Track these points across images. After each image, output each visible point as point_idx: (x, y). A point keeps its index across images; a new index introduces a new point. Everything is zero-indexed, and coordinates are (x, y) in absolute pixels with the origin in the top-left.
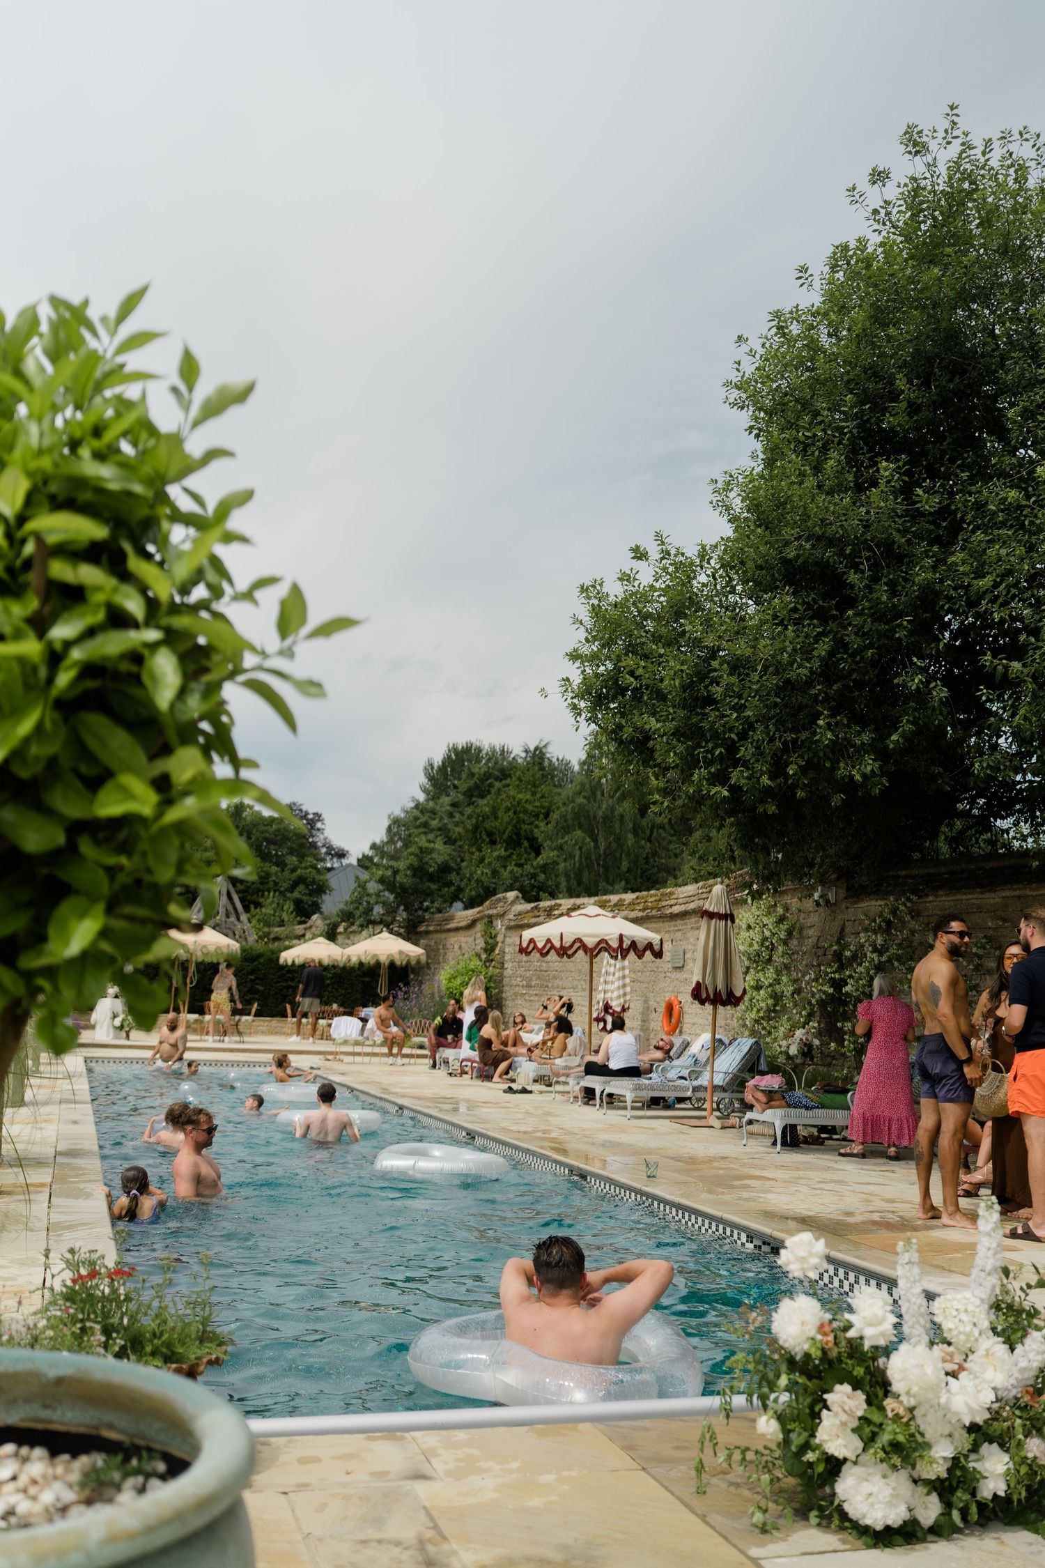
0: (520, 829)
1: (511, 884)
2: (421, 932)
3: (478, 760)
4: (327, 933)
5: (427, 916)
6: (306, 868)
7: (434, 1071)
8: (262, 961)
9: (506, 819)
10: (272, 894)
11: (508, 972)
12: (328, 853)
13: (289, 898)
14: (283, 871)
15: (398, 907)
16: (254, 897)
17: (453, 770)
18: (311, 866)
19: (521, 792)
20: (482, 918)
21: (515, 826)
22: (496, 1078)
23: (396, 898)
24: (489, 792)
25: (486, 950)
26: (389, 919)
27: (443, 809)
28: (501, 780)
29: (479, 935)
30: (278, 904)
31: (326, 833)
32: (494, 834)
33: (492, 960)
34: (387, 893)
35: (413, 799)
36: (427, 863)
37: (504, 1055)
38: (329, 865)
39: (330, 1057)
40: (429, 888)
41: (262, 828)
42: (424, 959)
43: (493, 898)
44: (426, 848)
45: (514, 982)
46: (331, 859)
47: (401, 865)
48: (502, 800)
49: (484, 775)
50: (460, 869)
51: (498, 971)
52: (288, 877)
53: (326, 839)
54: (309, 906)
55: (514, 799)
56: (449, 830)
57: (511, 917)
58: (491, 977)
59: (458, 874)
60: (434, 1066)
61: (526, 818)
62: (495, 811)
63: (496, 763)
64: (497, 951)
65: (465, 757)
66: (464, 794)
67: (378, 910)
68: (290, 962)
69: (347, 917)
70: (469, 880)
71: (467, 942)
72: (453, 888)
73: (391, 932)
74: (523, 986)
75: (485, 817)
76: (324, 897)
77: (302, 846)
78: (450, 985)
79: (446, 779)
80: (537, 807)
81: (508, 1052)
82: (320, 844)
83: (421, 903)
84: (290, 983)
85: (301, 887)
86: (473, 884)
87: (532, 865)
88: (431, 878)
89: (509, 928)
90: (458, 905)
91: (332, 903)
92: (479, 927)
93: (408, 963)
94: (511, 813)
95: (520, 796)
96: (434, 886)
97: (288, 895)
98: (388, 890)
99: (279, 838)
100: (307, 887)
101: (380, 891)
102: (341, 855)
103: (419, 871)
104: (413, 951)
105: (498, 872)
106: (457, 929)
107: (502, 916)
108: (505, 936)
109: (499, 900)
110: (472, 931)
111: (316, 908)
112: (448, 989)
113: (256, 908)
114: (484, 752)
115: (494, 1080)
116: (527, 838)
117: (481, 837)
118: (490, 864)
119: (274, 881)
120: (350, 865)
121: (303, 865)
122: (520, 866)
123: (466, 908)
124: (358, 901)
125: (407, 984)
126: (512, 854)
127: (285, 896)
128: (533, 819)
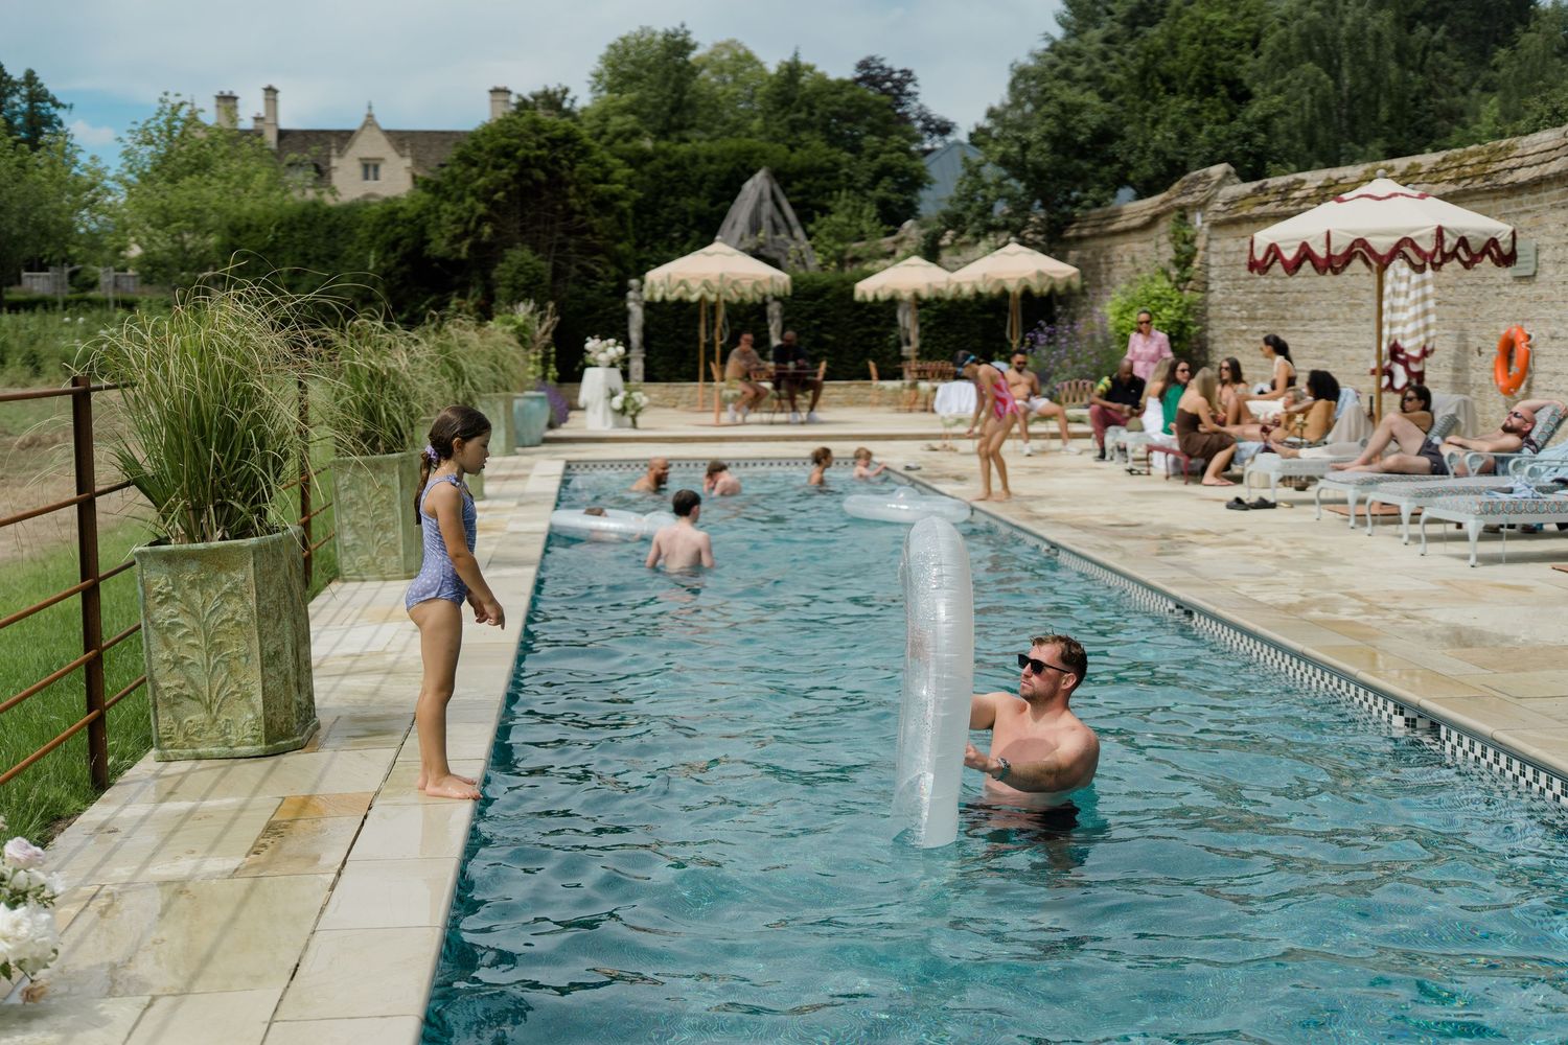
0: (1213, 68)
1: (1212, 153)
2: (1069, 239)
4: (925, 248)
5: (1078, 212)
6: (892, 152)
7: (1102, 464)
8: (829, 296)
9: (1192, 54)
10: (844, 193)
11: (1216, 297)
12: (925, 128)
13: (870, 198)
14: (859, 158)
15: (1032, 201)
16: (819, 200)
18: (900, 149)
19: (1212, 10)
20: (1167, 212)
21: (1204, 64)
22: (1209, 477)
23: (1027, 188)
24: (1162, 14)
25: (1177, 263)
26: (1018, 221)
27: (1092, 48)
29: (1164, 239)
30: (854, 208)
32: (1174, 78)
33: (1189, 279)
34: (1013, 182)
35: (1047, 37)
36: (1073, 129)
37: (1221, 440)
38: (926, 146)
39: (937, 444)
40: (1079, 168)
41: (828, 98)
42: (1077, 283)
43: (1184, 178)
44: (1072, 104)
45: (1226, 313)
46: (931, 137)
47: (1033, 136)
48: (1184, 25)
51: (1199, 296)
52: (866, 167)
53: (921, 107)
54: (900, 208)
55: (1202, 21)
56: (1104, 79)
57: (1219, 206)
58: (1188, 306)
59: (1123, 143)
60: (1102, 456)
61: (1222, 50)
62: (1173, 41)
64: (1196, 265)
66: (1123, 22)
68: (870, 298)
69: (954, 221)
70: (1143, 151)
71: (1143, 251)
72: (1117, 166)
73: (1022, 244)
74: (1241, 319)
75: (1159, 54)
76: (920, 193)
77: (886, 120)
78: (1123, 322)
80: (1238, 31)
81: (1229, 435)
82: (912, 116)
83: (1068, 193)
84: (873, 328)
85: (887, 181)
86: (1150, 157)
87: (1244, 121)
88: (1082, 152)
89: (1216, 225)
90: (1126, 193)
91: (933, 202)
92: (1165, 226)
93: (1052, 290)
94: (1197, 45)
95: (1212, 16)
96: (1086, 166)
97: (869, 193)
98: (1014, 176)
99: (853, 111)
100: (895, 180)
101: (1003, 179)
102: (945, 129)
103: (1061, 142)
104: (1060, 271)
105: (1188, 135)
106: (1127, 232)
107: (1202, 206)
108: (1209, 239)
109: (1197, 180)
110: (1154, 233)
111: (910, 211)
112: (1118, 329)
115: (1205, 482)
116: (1225, 82)
117: (1153, 85)
118: (1174, 123)
120: (958, 143)
121: (888, 149)
122: (1222, 122)
123: (1139, 197)
124: (968, 198)
125: (1051, 321)
127: (864, 195)
128: (1233, 51)
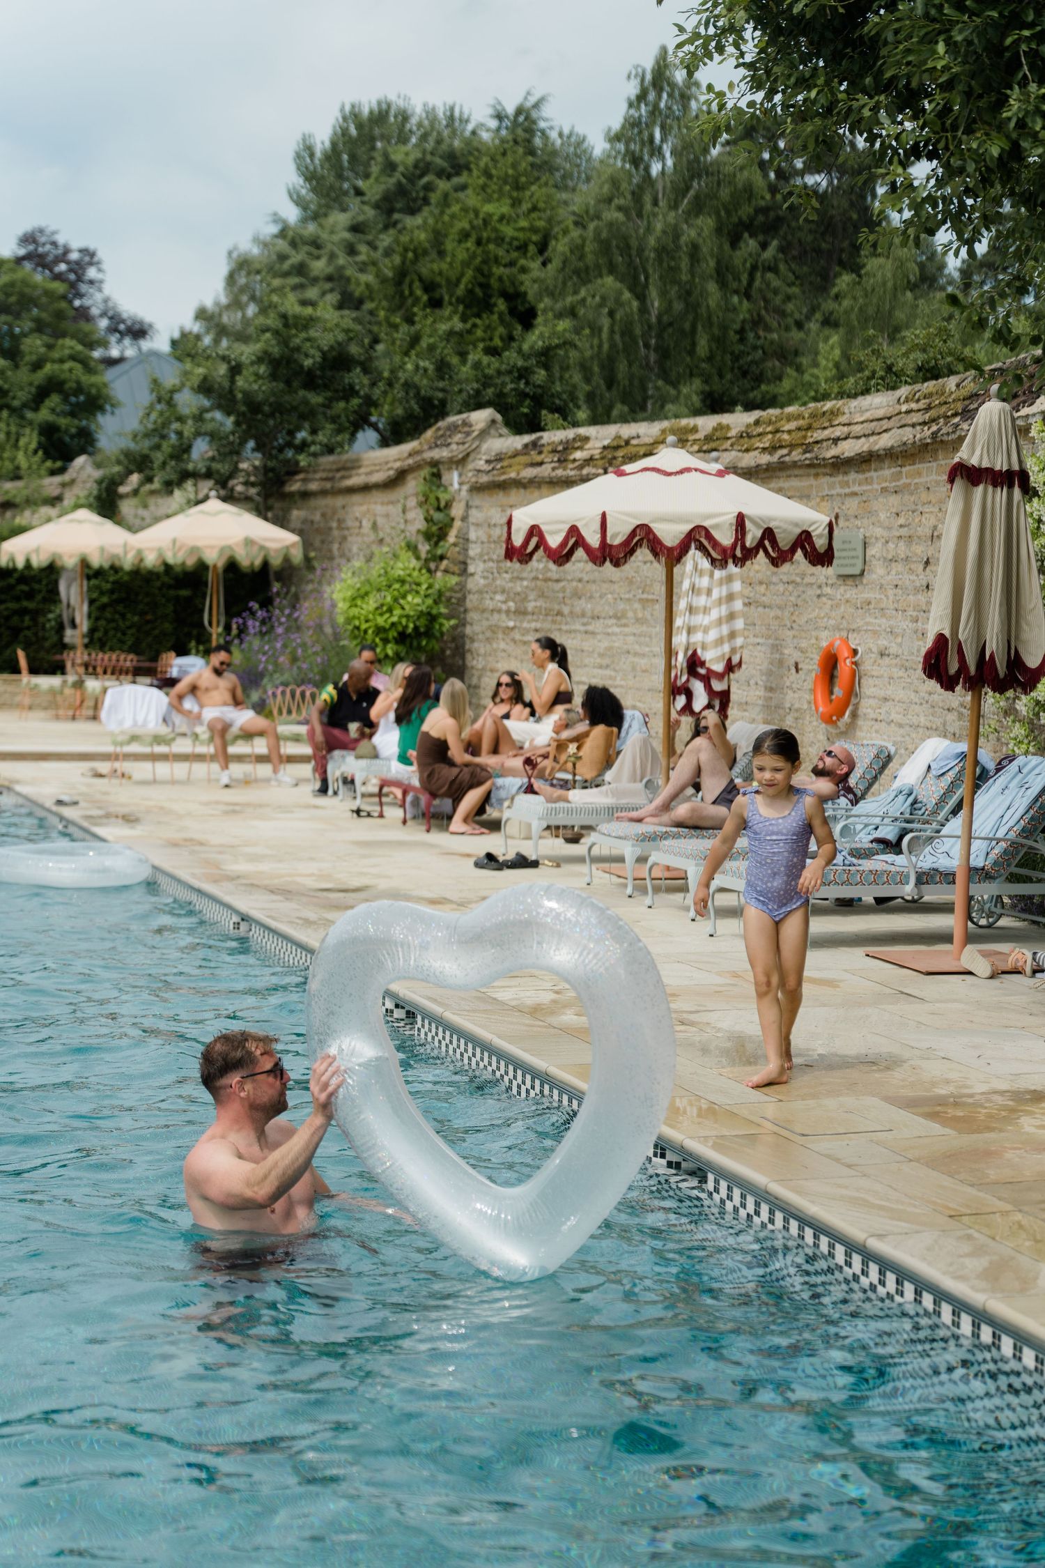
0: (490, 275)
1: (478, 392)
2: (291, 495)
3: (403, 139)
4: (98, 498)
5: (303, 460)
6: (62, 361)
7: (322, 801)
9: (461, 255)
11: (477, 582)
12: (113, 329)
13: (31, 423)
14: (17, 366)
15: (243, 442)
17: (353, 158)
18: (73, 358)
19: (489, 200)
20: (416, 468)
21: (478, 270)
22: (457, 824)
23: (237, 423)
24: (426, 201)
25: (428, 536)
26: (222, 468)
27: (336, 238)
28: (449, 177)
29: (412, 502)
30: (8, 433)
31: (108, 289)
32: (439, 286)
33: (442, 558)
34: (218, 415)
35: (276, 218)
36: (298, 349)
37: (473, 775)
38: (115, 353)
39: (104, 767)
40: (306, 402)
42: (297, 556)
43: (440, 424)
44: (295, 317)
45: (489, 604)
46: (119, 341)
47: (246, 352)
48: (453, 216)
49: (416, 166)
50: (370, 359)
51: (453, 580)
52: (24, 381)
53: (106, 300)
54: (72, 437)
55: (477, 213)
56: (348, 280)
57: (481, 464)
58: (440, 593)
59: (366, 371)
60: (324, 790)
61: (501, 252)
62: (438, 238)
63: (439, 142)
64: (451, 538)
65: (377, 131)
66: (377, 206)
67: (201, 450)
68: (20, 564)
69: (139, 463)
70: (390, 384)
71: (387, 516)
72: (355, 402)
73: (229, 498)
74: (508, 612)
75: (420, 253)
76: (101, 418)
77: (60, 315)
78: (355, 611)
79: (340, 177)
80: (522, 229)
81: (483, 768)
82: (95, 311)
83: (291, 433)
84: (25, 604)
85: (54, 400)
86: (398, 392)
87: (520, 351)
88: (311, 380)
89: (477, 489)
90: (368, 436)
91: (115, 432)
92: (413, 485)
93: (266, 564)
94: (470, 244)
95: (489, 208)
96: (316, 399)
97: (29, 415)
98: (219, 407)
99: (13, 299)
100: (66, 400)
101: (204, 410)
102: (138, 332)
103: (283, 365)
104: (276, 539)
105: (448, 365)
106: (366, 488)
107: (461, 462)
108: (468, 506)
109: (454, 428)
110: (399, 493)
111: (85, 442)
112: (349, 620)
114: (414, 121)
115: (452, 828)
116: (505, 295)
117: (411, 293)
118: (431, 348)
120: (155, 354)
121: (56, 355)
122: (493, 352)
123: (385, 443)
124: (159, 432)
125: (267, 603)
126: (475, 326)
127: (22, 417)
128: (515, 255)
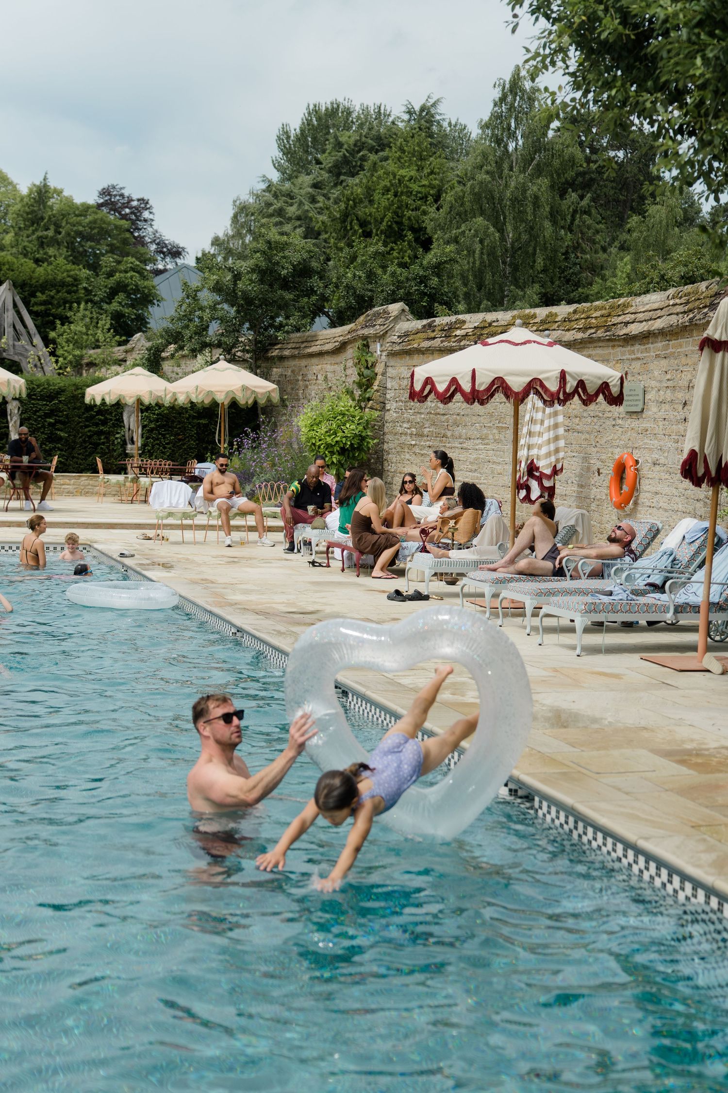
0: (403, 216)
1: (394, 292)
2: (273, 358)
3: (347, 127)
4: (148, 360)
5: (280, 336)
6: (126, 272)
7: (291, 556)
9: (384, 203)
10: (82, 306)
11: (391, 415)
12: (159, 251)
13: (106, 312)
14: (97, 275)
15: (242, 324)
16: (60, 311)
17: (315, 139)
18: (133, 269)
19: (402, 167)
20: (353, 341)
21: (395, 213)
22: (377, 572)
23: (238, 312)
24: (362, 168)
25: (360, 385)
26: (228, 341)
27: (303, 192)
28: (377, 152)
29: (350, 363)
30: (91, 318)
31: (156, 225)
32: (369, 223)
33: (369, 399)
34: (226, 306)
35: (265, 179)
36: (278, 263)
37: (387, 540)
38: (161, 267)
39: (151, 533)
40: (282, 298)
41: (74, 219)
42: (276, 397)
43: (369, 312)
44: (276, 243)
45: (399, 430)
46: (163, 259)
47: (243, 266)
48: (379, 178)
49: (355, 145)
50: (324, 270)
51: (376, 414)
52: (102, 284)
53: (155, 232)
54: (132, 320)
55: (394, 175)
56: (311, 219)
57: (395, 338)
58: (368, 422)
59: (321, 278)
60: (291, 549)
61: (410, 201)
62: (369, 191)
63: (370, 129)
64: (375, 387)
65: (330, 122)
66: (330, 172)
67: (215, 329)
68: (98, 402)
69: (175, 337)
70: (337, 287)
71: (334, 372)
72: (314, 298)
73: (232, 360)
74: (411, 434)
75: (357, 202)
76: (151, 309)
77: (125, 242)
78: (312, 433)
79: (306, 152)
80: (424, 186)
81: (394, 536)
82: (148, 239)
83: (273, 318)
84: (101, 428)
85: (121, 296)
86: (342, 291)
87: (421, 265)
88: (285, 285)
89: (392, 354)
90: (322, 321)
91: (159, 318)
92: (351, 352)
93: (256, 403)
94: (390, 196)
95: (402, 172)
96: (289, 296)
97: (105, 306)
98: (226, 301)
99: (95, 231)
100: (128, 297)
101: (217, 303)
102: (176, 253)
103: (268, 274)
104: (261, 386)
105: (375, 274)
106: (321, 354)
107: (382, 337)
108: (386, 366)
109: (378, 315)
110: (341, 358)
111: (141, 324)
112: (309, 439)
113: (63, 324)
114: (354, 115)
115: (374, 574)
116: (412, 229)
117: (352, 228)
118: (364, 263)
119: (85, 288)
120: (186, 267)
121: (122, 267)
122: (404, 265)
123: (333, 325)
124: (188, 317)
125: (256, 428)
126: (392, 249)
127: (101, 308)
128: (419, 203)
